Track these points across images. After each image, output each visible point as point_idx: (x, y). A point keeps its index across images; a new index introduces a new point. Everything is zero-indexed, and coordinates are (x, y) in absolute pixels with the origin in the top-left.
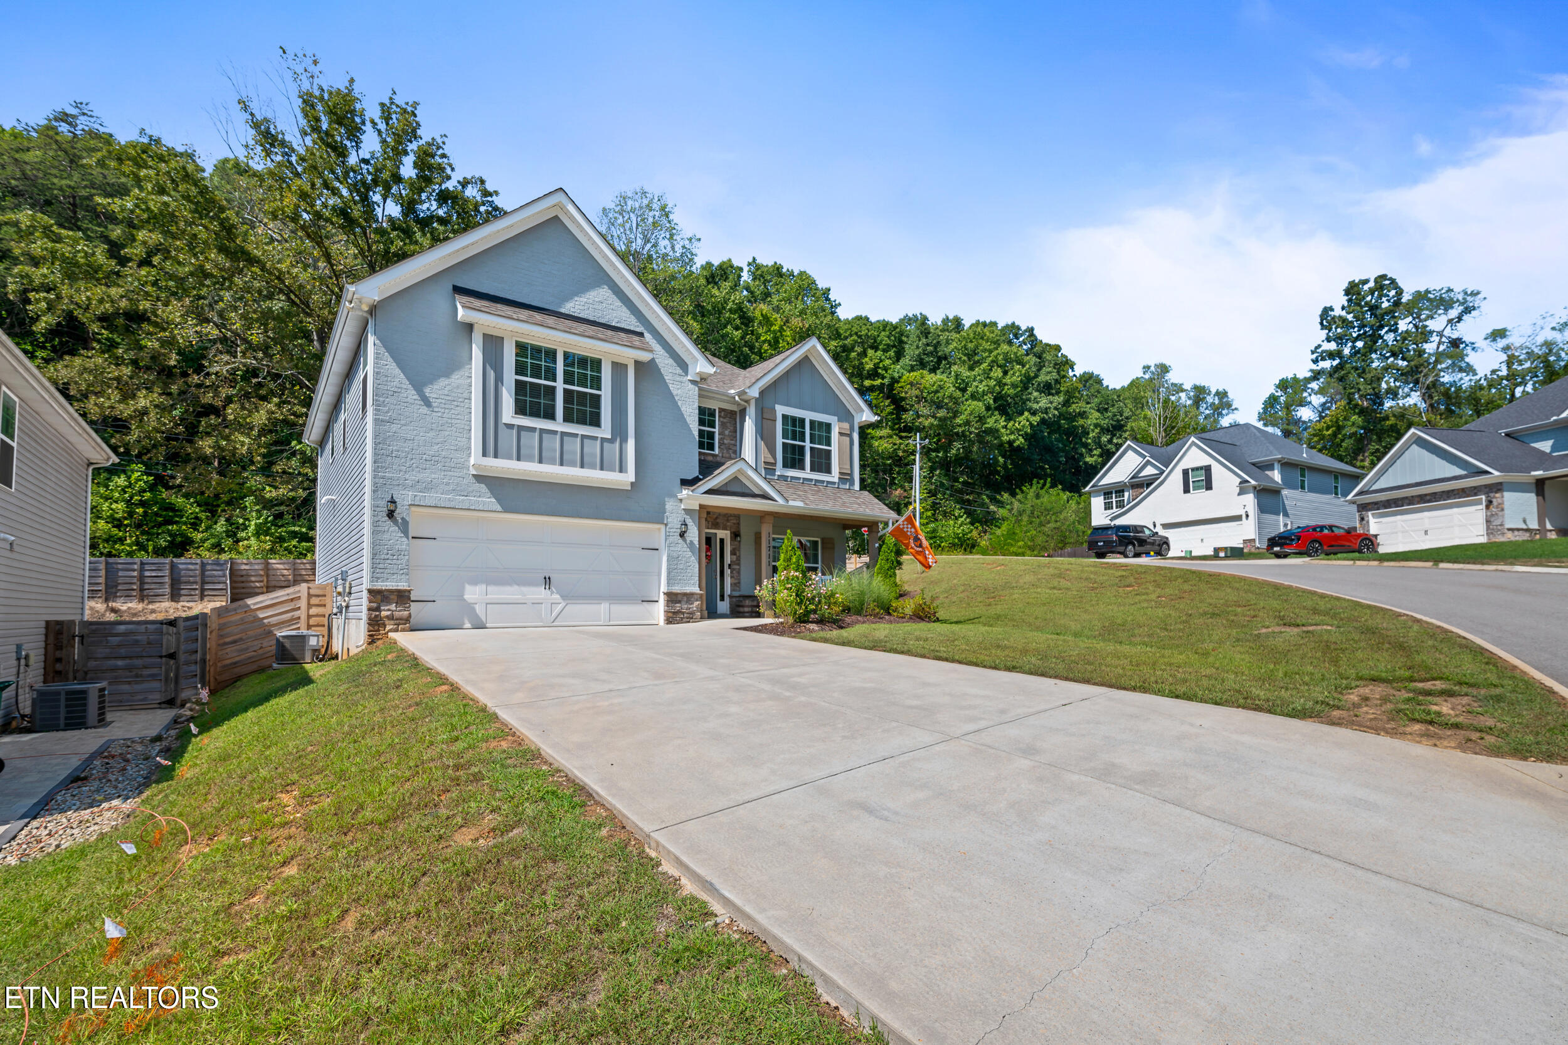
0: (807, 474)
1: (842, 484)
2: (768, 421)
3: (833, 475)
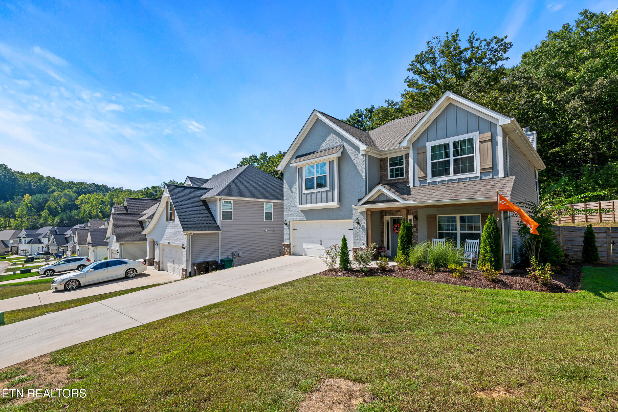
0: (452, 176)
1: (485, 176)
2: (421, 154)
3: (475, 172)
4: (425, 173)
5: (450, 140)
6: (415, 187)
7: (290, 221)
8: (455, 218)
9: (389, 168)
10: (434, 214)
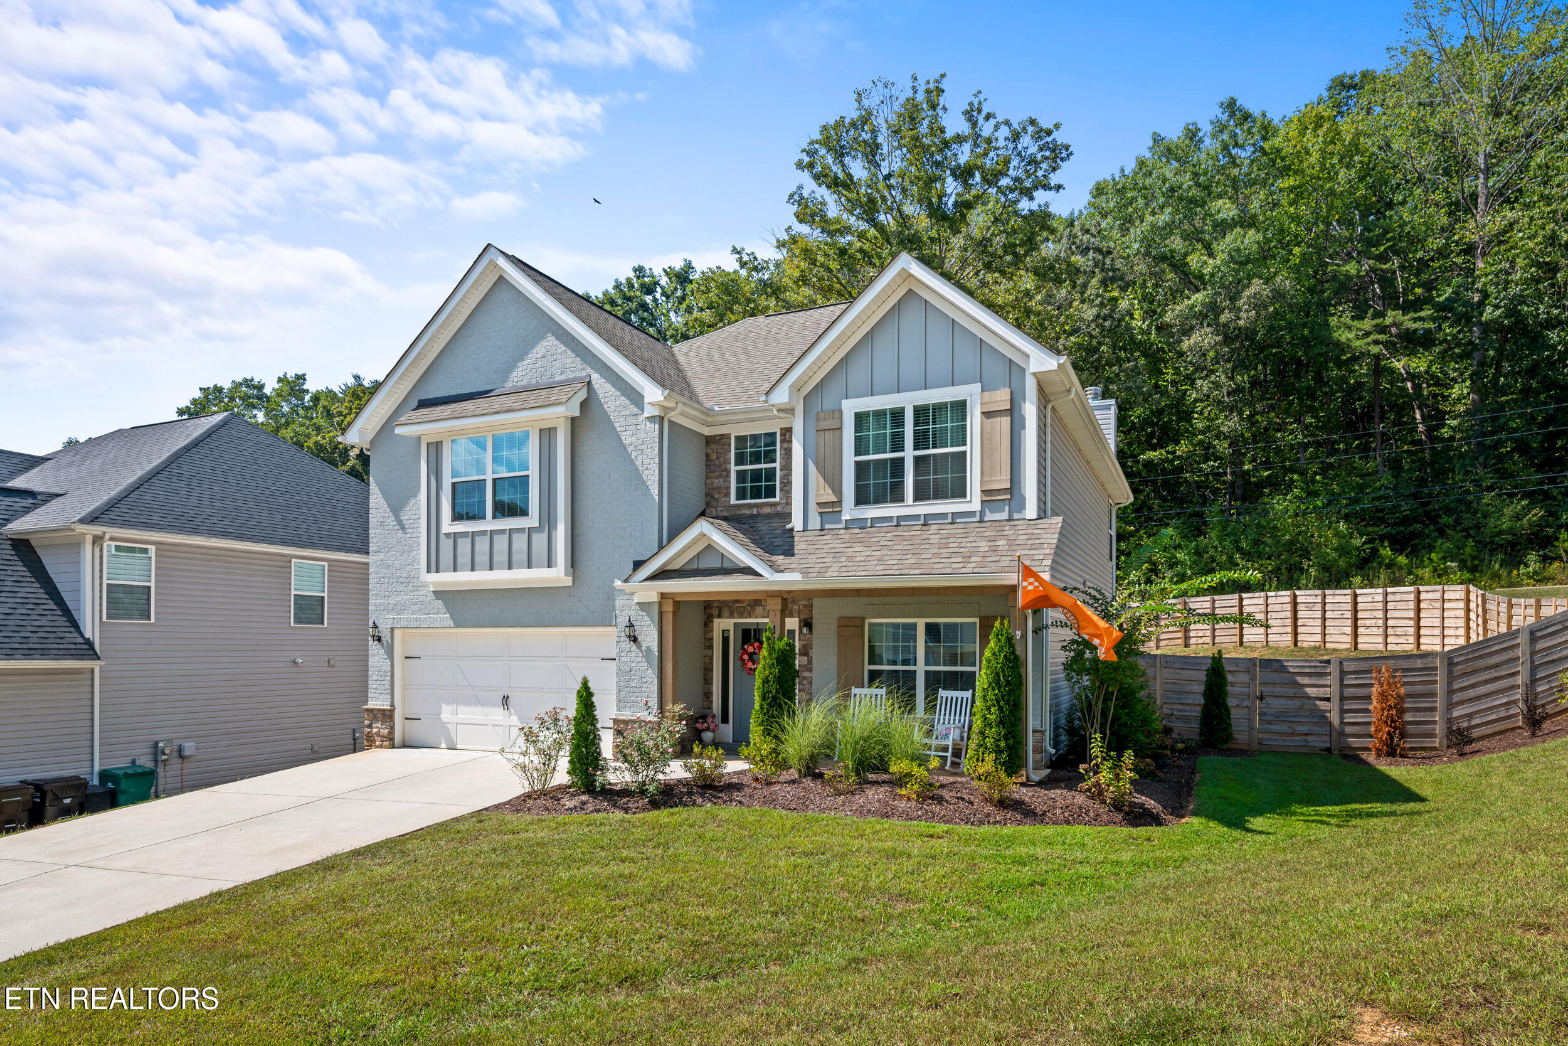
0: (909, 507)
1: (992, 512)
2: (827, 433)
3: (968, 498)
4: (838, 491)
5: (908, 401)
6: (806, 533)
7: (392, 629)
8: (914, 627)
9: (733, 469)
10: (858, 615)
